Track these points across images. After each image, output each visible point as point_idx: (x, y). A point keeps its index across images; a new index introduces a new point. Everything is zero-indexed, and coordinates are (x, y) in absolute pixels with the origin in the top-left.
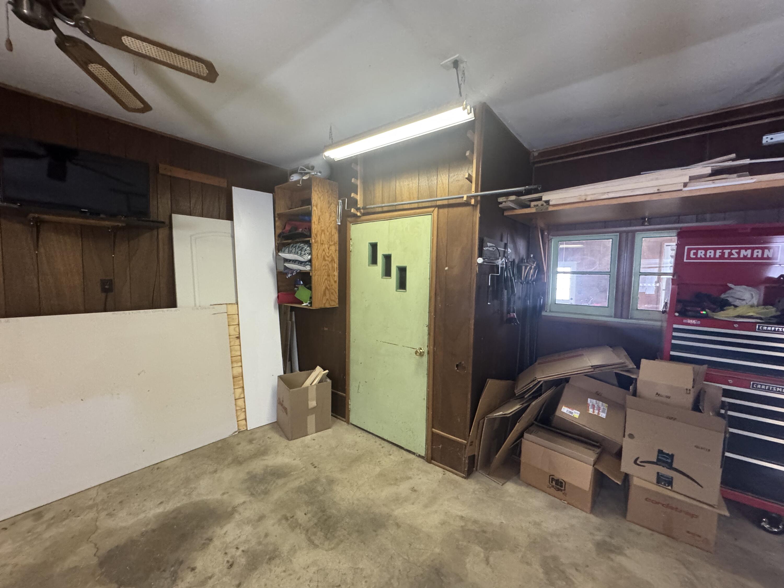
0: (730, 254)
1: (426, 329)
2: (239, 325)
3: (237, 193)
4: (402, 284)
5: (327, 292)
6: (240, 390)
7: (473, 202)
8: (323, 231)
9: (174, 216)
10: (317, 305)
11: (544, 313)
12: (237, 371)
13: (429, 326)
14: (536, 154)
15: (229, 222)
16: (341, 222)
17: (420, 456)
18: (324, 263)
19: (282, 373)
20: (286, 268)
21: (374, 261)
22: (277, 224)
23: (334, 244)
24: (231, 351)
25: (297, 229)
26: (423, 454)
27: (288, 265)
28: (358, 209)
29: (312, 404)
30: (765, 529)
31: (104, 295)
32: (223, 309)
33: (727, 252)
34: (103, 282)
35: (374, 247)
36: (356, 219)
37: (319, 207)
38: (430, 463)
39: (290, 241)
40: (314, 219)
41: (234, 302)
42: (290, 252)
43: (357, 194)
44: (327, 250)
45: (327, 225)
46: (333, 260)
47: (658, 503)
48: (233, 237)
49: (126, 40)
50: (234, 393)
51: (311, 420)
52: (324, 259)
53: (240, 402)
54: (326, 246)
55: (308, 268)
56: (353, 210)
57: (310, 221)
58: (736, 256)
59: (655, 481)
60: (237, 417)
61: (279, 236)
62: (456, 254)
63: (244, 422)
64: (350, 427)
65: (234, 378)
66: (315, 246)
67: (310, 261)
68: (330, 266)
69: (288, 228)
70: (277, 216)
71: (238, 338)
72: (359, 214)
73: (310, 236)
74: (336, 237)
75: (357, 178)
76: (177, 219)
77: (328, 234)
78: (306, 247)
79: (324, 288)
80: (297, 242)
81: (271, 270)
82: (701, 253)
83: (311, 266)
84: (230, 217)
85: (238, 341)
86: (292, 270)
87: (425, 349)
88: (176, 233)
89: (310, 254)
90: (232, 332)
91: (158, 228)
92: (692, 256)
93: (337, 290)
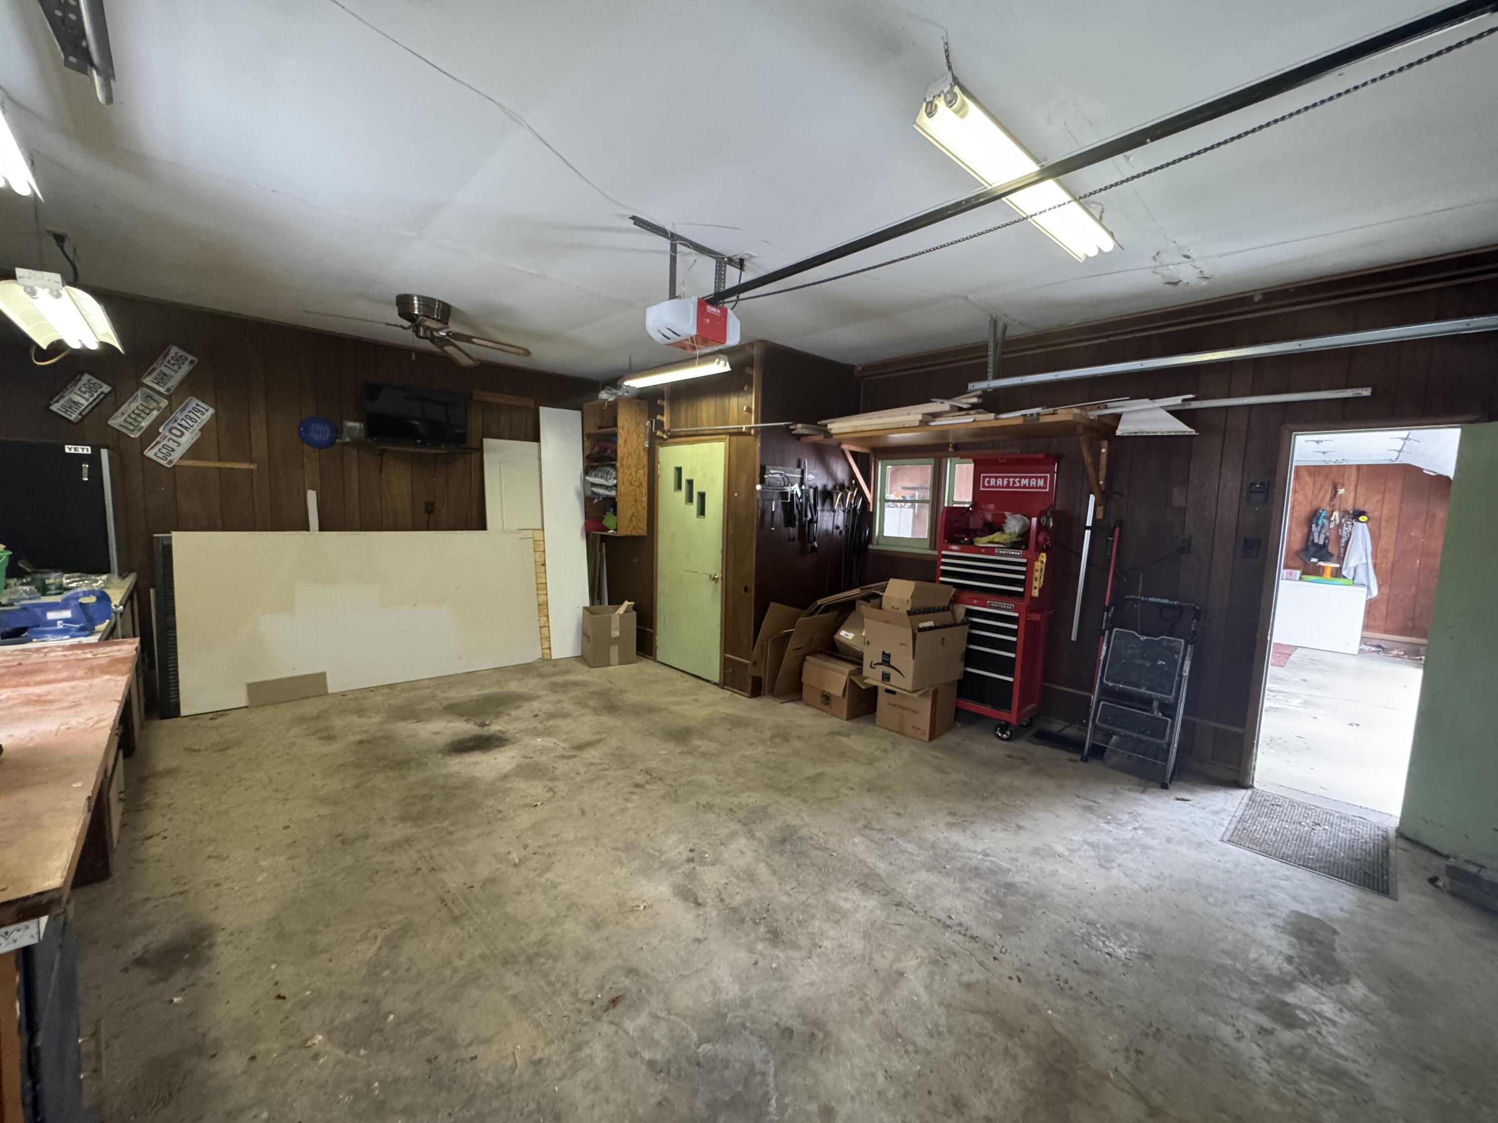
0: (1014, 482)
1: (720, 554)
2: (544, 551)
3: (544, 412)
4: (702, 511)
5: (634, 519)
6: (545, 618)
7: (753, 432)
8: (629, 454)
9: (485, 440)
10: (622, 532)
11: (870, 547)
12: (542, 598)
13: (722, 552)
14: (859, 369)
15: (535, 444)
16: (649, 444)
17: (715, 684)
18: (631, 488)
19: (587, 604)
20: (593, 493)
21: (679, 487)
22: (586, 444)
23: (643, 468)
24: (537, 577)
25: (605, 450)
26: (717, 681)
27: (595, 490)
28: (664, 432)
29: (616, 633)
30: (997, 735)
31: (427, 515)
32: (529, 534)
33: (1011, 480)
34: (427, 504)
35: (679, 470)
36: (664, 442)
37: (625, 429)
38: (723, 688)
39: (596, 464)
40: (620, 441)
41: (540, 527)
42: (596, 476)
43: (663, 415)
44: (634, 474)
45: (635, 447)
46: (641, 485)
47: (895, 705)
48: (540, 459)
49: (474, 340)
50: (539, 620)
51: (614, 651)
52: (631, 484)
53: (545, 630)
54: (634, 470)
55: (613, 493)
56: (658, 433)
57: (615, 442)
58: (1018, 485)
59: (880, 678)
60: (542, 645)
61: (588, 457)
62: (743, 480)
63: (548, 651)
64: (656, 664)
65: (539, 605)
66: (620, 470)
67: (616, 485)
68: (638, 491)
69: (596, 449)
70: (586, 436)
71: (544, 565)
72: (665, 436)
73: (616, 460)
74: (645, 460)
75: (663, 399)
76: (488, 443)
77: (635, 457)
78: (612, 471)
79: (630, 515)
80: (604, 466)
81: (579, 495)
82: (993, 482)
83: (616, 491)
84: (536, 438)
85: (543, 568)
86: (599, 495)
87: (718, 576)
88: (487, 458)
89: (616, 478)
90: (538, 559)
91: (471, 454)
92: (986, 484)
93: (646, 517)
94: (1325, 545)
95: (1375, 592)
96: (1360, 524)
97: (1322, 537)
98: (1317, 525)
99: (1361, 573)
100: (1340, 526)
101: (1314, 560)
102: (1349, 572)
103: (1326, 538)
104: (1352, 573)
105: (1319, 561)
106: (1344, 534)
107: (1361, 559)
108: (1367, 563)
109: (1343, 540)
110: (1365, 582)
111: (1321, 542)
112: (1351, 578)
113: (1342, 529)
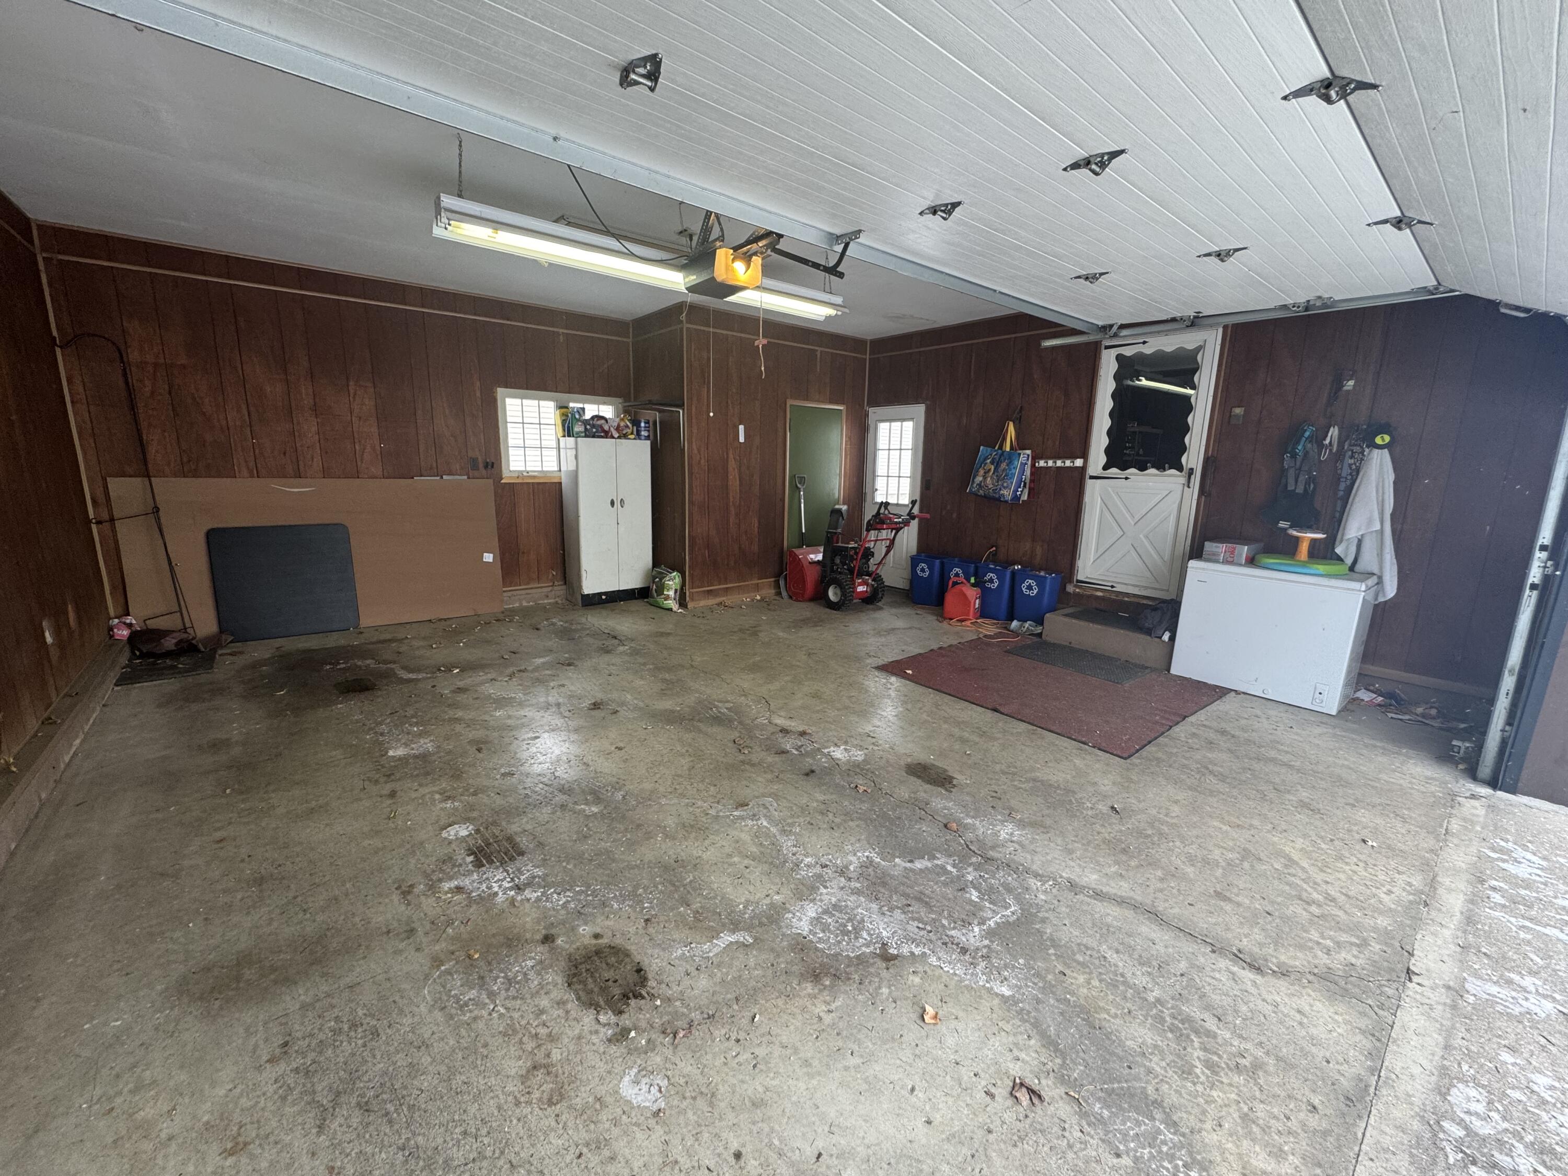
94: (1307, 496)
95: (1391, 590)
96: (1376, 452)
97: (1303, 478)
98: (1294, 456)
99: (1369, 548)
100: (1339, 456)
101: (1283, 524)
102: (1347, 548)
103: (1311, 480)
104: (1353, 549)
105: (1291, 527)
106: (1345, 472)
107: (1370, 522)
108: (1382, 532)
109: (1342, 486)
110: (1376, 571)
111: (1300, 490)
112: (1349, 561)
113: (1342, 461)
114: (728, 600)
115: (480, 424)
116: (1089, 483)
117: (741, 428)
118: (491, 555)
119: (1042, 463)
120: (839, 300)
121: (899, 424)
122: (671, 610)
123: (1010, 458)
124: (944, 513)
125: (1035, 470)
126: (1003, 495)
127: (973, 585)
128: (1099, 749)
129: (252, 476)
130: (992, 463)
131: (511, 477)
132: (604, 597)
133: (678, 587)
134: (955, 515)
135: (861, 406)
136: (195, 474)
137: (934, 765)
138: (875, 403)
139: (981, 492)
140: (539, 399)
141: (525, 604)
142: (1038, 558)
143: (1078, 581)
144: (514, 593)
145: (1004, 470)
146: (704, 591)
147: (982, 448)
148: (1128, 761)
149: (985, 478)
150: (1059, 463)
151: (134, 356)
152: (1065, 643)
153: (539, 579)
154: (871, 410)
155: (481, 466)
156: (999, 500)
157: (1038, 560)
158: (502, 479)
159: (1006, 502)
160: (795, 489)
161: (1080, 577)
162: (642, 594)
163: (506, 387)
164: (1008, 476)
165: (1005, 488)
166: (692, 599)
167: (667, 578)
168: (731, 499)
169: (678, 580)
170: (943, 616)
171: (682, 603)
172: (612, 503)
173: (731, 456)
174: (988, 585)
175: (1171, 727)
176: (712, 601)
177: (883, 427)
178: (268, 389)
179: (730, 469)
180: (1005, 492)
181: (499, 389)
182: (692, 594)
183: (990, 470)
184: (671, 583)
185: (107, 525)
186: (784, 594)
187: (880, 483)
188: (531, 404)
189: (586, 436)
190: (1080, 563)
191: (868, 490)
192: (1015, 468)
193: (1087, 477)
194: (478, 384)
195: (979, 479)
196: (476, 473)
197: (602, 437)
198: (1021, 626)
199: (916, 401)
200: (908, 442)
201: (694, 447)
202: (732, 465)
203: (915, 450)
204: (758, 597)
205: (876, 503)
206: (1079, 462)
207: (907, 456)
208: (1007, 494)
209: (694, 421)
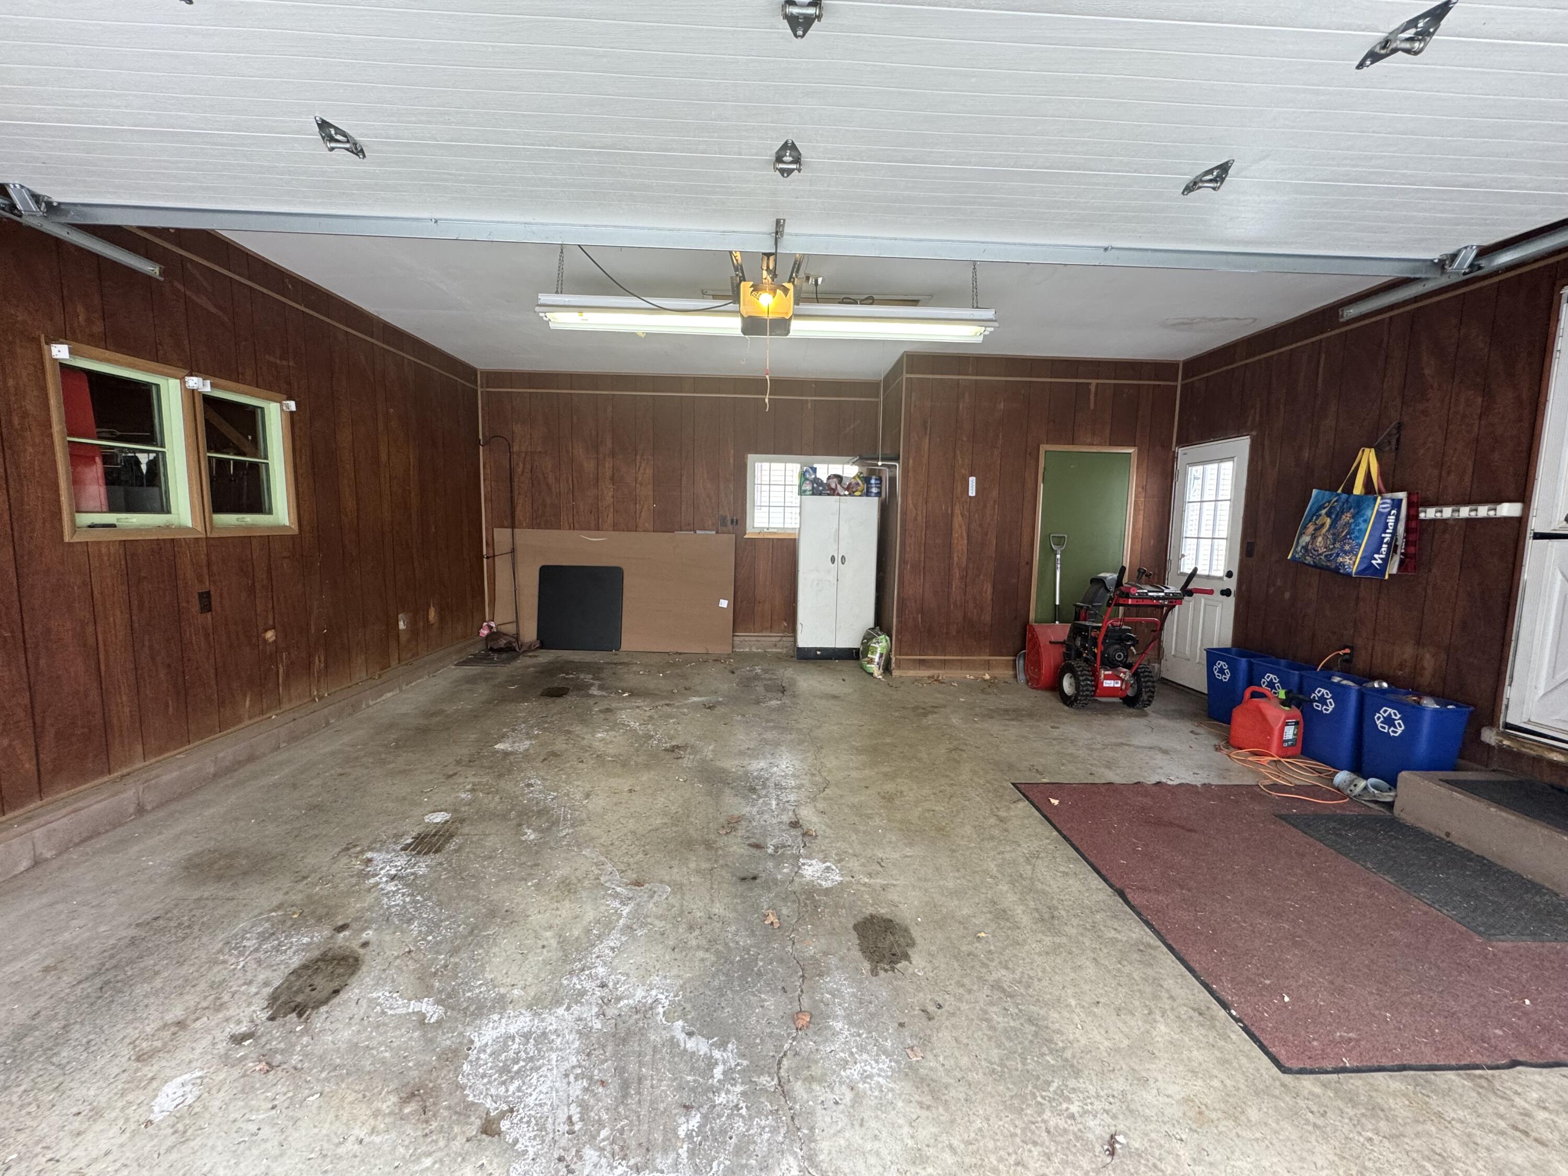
114: (943, 674)
115: (731, 486)
116: (1533, 550)
117: (972, 480)
118: (726, 602)
119: (1430, 513)
120: (989, 314)
121: (1215, 466)
122: (871, 674)
123: (1359, 506)
124: (1272, 590)
125: (1414, 525)
126: (1342, 564)
127: (1283, 703)
128: (1246, 1029)
129: (570, 529)
130: (1328, 514)
131: (753, 533)
132: (819, 653)
133: (885, 652)
134: (1287, 595)
135: (1167, 446)
136: (539, 527)
137: (906, 930)
138: (1185, 441)
139: (1309, 560)
140: (786, 462)
141: (754, 650)
142: (1428, 673)
143: (1508, 726)
144: (747, 639)
145: (1347, 524)
146: (914, 660)
147: (1315, 492)
148: (1287, 1078)
149: (1314, 537)
150: (1465, 512)
151: (516, 448)
152: (1438, 833)
153: (771, 629)
154: (1180, 451)
155: (729, 522)
156: (1336, 571)
157: (1426, 677)
158: (745, 534)
159: (1349, 575)
160: (1048, 552)
161: (1512, 719)
162: (853, 655)
163: (756, 453)
164: (1352, 534)
165: (1346, 553)
166: (899, 667)
167: (874, 641)
168: (956, 559)
169: (884, 644)
170: (1230, 743)
171: (887, 668)
172: (833, 560)
173: (957, 511)
174: (1318, 706)
175: (1514, 1064)
176: (924, 673)
177: (1195, 471)
178: (586, 465)
179: (956, 525)
180: (1347, 560)
181: (749, 456)
182: (899, 662)
183: (1323, 525)
184: (877, 645)
185: (491, 559)
186: (1022, 677)
187: (1188, 547)
188: (778, 467)
189: (813, 494)
190: (1511, 693)
191: (1172, 555)
192: (1366, 521)
193: (1529, 534)
194: (732, 451)
195: (1306, 539)
196: (724, 529)
197: (828, 495)
198: (1351, 782)
199: (1237, 431)
200: (1226, 491)
201: (910, 501)
202: (958, 521)
203: (1234, 502)
204: (987, 677)
205: (1183, 574)
206: (1509, 510)
207: (1225, 509)
208: (1352, 564)
209: (911, 474)
